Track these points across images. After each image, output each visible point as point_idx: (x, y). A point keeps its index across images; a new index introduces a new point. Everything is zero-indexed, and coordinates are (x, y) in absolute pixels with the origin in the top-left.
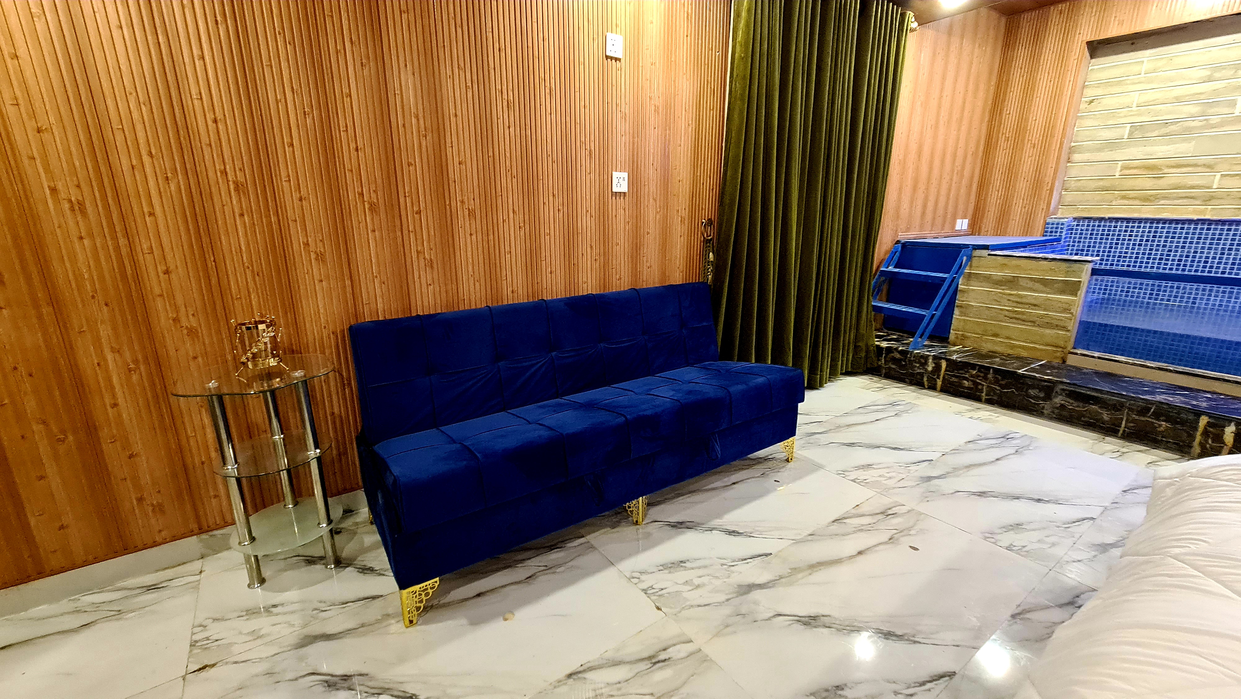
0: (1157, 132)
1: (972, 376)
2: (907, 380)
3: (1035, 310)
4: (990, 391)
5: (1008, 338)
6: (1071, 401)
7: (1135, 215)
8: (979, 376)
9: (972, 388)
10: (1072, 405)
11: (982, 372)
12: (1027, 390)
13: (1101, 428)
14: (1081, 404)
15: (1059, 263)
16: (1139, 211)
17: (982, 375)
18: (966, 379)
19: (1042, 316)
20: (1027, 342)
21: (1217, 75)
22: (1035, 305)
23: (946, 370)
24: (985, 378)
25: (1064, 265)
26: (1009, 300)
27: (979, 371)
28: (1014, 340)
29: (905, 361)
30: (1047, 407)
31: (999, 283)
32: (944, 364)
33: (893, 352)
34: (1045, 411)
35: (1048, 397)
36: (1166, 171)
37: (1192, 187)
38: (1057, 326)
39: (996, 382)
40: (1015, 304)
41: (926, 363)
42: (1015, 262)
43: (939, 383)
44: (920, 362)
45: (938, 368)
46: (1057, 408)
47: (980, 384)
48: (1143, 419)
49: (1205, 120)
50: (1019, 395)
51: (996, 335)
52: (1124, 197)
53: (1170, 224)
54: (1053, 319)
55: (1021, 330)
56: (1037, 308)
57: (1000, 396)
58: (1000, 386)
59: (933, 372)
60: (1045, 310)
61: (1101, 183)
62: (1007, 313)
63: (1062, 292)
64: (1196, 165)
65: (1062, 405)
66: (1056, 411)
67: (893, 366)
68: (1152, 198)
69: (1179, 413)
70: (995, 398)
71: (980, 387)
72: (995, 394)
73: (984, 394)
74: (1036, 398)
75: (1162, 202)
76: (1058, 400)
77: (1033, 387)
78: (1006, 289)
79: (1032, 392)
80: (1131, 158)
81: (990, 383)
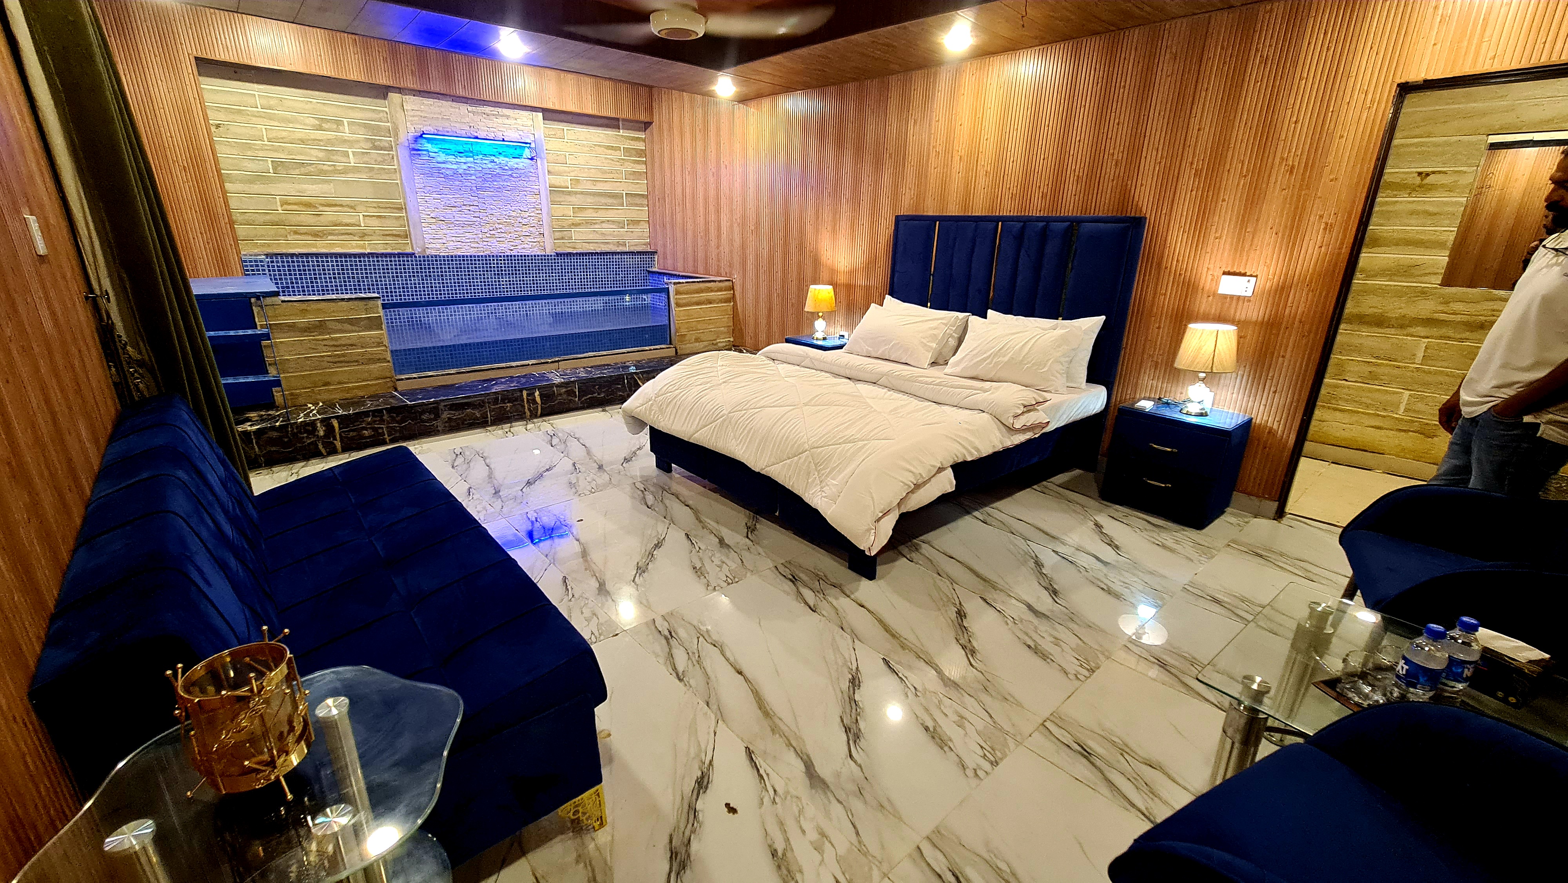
0: (297, 170)
1: (369, 424)
2: (298, 457)
3: (354, 349)
4: (391, 431)
5: (340, 383)
6: (453, 412)
7: (314, 250)
8: (376, 421)
9: (374, 435)
10: (457, 415)
11: (376, 417)
12: (420, 417)
13: (478, 424)
14: (460, 412)
15: (356, 302)
16: (315, 246)
17: (378, 419)
18: (365, 429)
19: (363, 354)
20: (360, 382)
21: (325, 126)
22: (352, 345)
23: (340, 428)
24: (382, 421)
25: (361, 304)
26: (325, 345)
27: (374, 416)
28: (347, 383)
29: (287, 437)
30: (439, 424)
31: (307, 329)
32: (335, 423)
33: (266, 433)
34: (439, 428)
35: (437, 416)
36: (321, 208)
37: (347, 225)
38: (379, 359)
39: (393, 420)
40: (334, 349)
41: (315, 428)
42: (314, 306)
43: (338, 444)
44: (306, 431)
45: (330, 429)
46: (446, 422)
47: (380, 428)
48: (497, 406)
49: (333, 165)
50: (416, 424)
51: (327, 384)
52: (296, 233)
53: (350, 257)
54: (373, 354)
55: (350, 372)
56: (354, 347)
57: (400, 431)
58: (397, 422)
59: (327, 435)
60: (362, 347)
61: (268, 217)
62: (329, 359)
63: (370, 328)
64: (341, 206)
65: (449, 418)
66: (447, 425)
67: (274, 449)
68: (320, 234)
69: (513, 394)
70: (398, 435)
71: (380, 431)
72: (396, 431)
73: (386, 436)
74: (430, 420)
75: (330, 238)
76: (445, 415)
77: (423, 412)
78: (317, 336)
79: (424, 417)
80: (286, 194)
81: (388, 423)
